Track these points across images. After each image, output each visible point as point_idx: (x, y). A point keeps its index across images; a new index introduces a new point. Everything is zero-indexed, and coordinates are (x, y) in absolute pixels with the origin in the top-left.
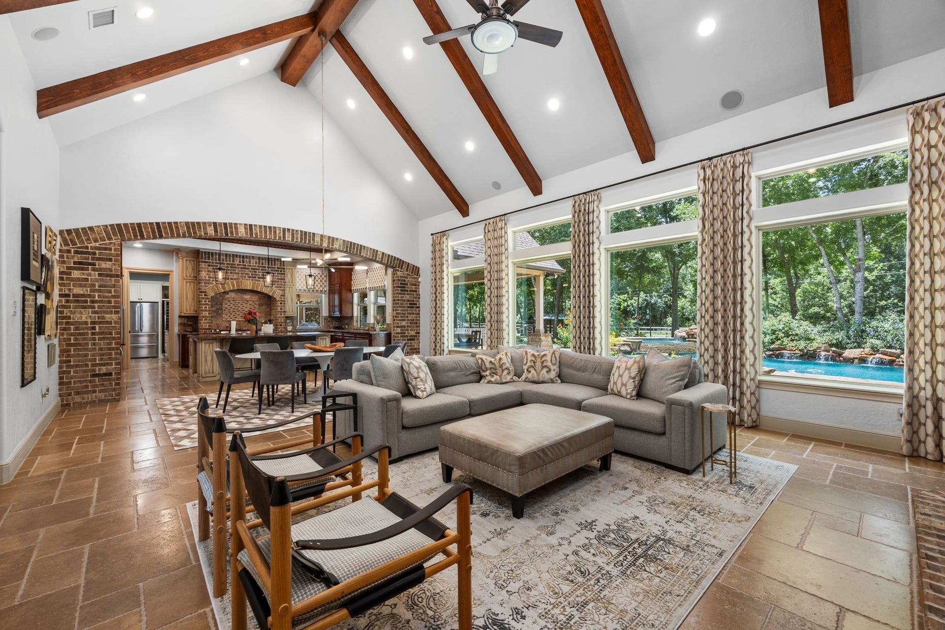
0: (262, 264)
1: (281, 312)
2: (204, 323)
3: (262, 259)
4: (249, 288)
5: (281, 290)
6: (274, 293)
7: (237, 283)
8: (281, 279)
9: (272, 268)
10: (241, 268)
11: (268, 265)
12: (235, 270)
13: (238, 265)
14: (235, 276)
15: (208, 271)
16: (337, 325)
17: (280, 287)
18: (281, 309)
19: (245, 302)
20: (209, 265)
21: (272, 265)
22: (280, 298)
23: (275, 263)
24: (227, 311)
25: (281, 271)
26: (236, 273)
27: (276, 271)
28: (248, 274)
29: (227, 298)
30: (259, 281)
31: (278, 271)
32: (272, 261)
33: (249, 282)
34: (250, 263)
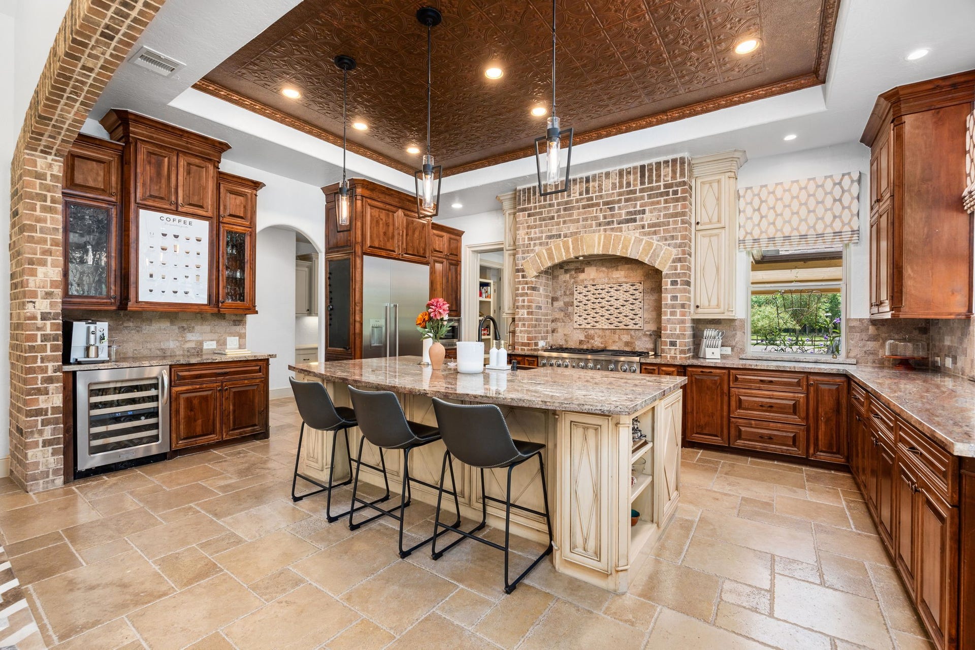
0: (629, 184)
1: (673, 306)
2: (521, 332)
3: (629, 173)
4: (598, 250)
5: (676, 246)
6: (655, 255)
7: (575, 242)
8: (676, 215)
9: (652, 189)
10: (584, 207)
11: (642, 183)
12: (571, 215)
13: (577, 201)
14: (573, 228)
15: (528, 227)
16: (907, 350)
17: (673, 237)
18: (675, 298)
19: (616, 287)
20: (529, 215)
21: (650, 182)
22: (672, 268)
23: (659, 176)
24: (582, 307)
25: (675, 192)
26: (573, 221)
27: (661, 194)
28: (596, 218)
29: (583, 281)
30: (621, 230)
31: (667, 194)
32: (651, 170)
33: (597, 235)
34: (601, 190)
